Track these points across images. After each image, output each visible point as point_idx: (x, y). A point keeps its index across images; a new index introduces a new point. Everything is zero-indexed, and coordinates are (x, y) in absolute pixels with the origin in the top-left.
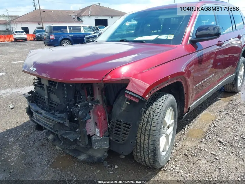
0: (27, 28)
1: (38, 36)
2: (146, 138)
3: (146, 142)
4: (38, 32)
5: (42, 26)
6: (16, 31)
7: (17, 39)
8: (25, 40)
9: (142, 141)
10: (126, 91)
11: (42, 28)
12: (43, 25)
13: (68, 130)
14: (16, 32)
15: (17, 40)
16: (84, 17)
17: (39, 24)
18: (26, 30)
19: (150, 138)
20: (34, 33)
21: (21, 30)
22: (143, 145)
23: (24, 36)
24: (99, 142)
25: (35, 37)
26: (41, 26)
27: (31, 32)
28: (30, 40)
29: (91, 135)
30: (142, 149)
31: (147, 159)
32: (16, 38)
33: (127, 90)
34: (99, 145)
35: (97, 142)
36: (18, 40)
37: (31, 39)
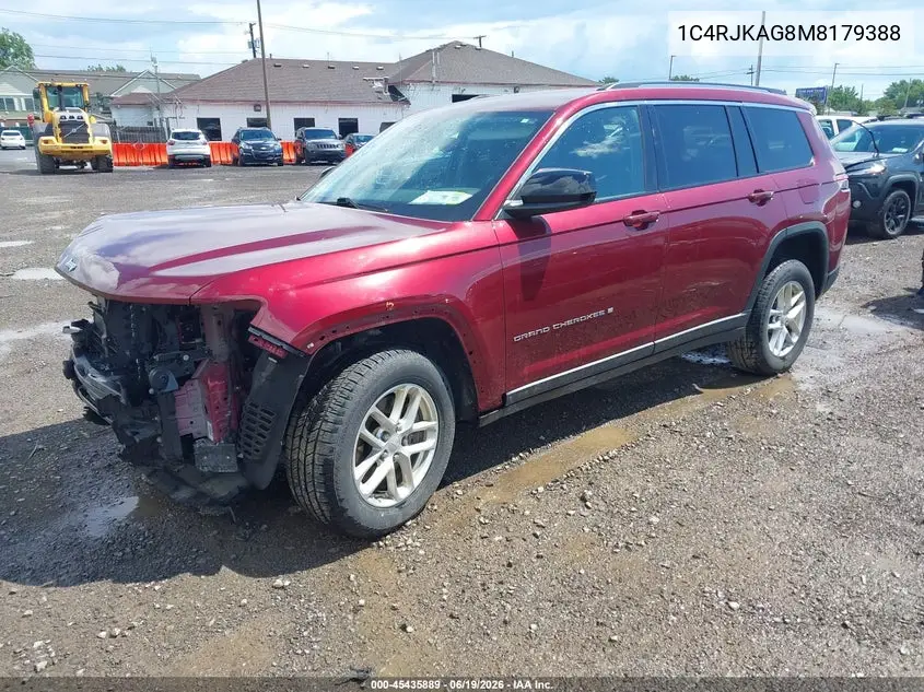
0: (217, 121)
1: (245, 151)
2: (311, 447)
3: (309, 458)
4: (248, 135)
5: (266, 117)
6: (177, 131)
7: (177, 157)
8: (204, 162)
9: (302, 456)
10: (250, 330)
11: (264, 123)
12: (268, 114)
13: (138, 418)
14: (178, 136)
15: (178, 163)
16: (412, 88)
17: (257, 107)
18: (211, 128)
19: (318, 448)
20: (236, 140)
21: (195, 130)
22: (302, 467)
23: (202, 147)
24: (210, 455)
25: (236, 154)
26: (262, 115)
27: (227, 136)
28: (223, 164)
29: (196, 436)
30: (302, 477)
31: (315, 504)
32: (175, 155)
33: (253, 327)
34: (213, 464)
35: (207, 454)
36: (180, 161)
37: (224, 159)
